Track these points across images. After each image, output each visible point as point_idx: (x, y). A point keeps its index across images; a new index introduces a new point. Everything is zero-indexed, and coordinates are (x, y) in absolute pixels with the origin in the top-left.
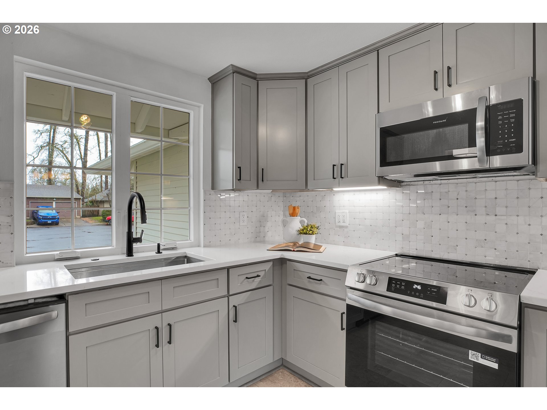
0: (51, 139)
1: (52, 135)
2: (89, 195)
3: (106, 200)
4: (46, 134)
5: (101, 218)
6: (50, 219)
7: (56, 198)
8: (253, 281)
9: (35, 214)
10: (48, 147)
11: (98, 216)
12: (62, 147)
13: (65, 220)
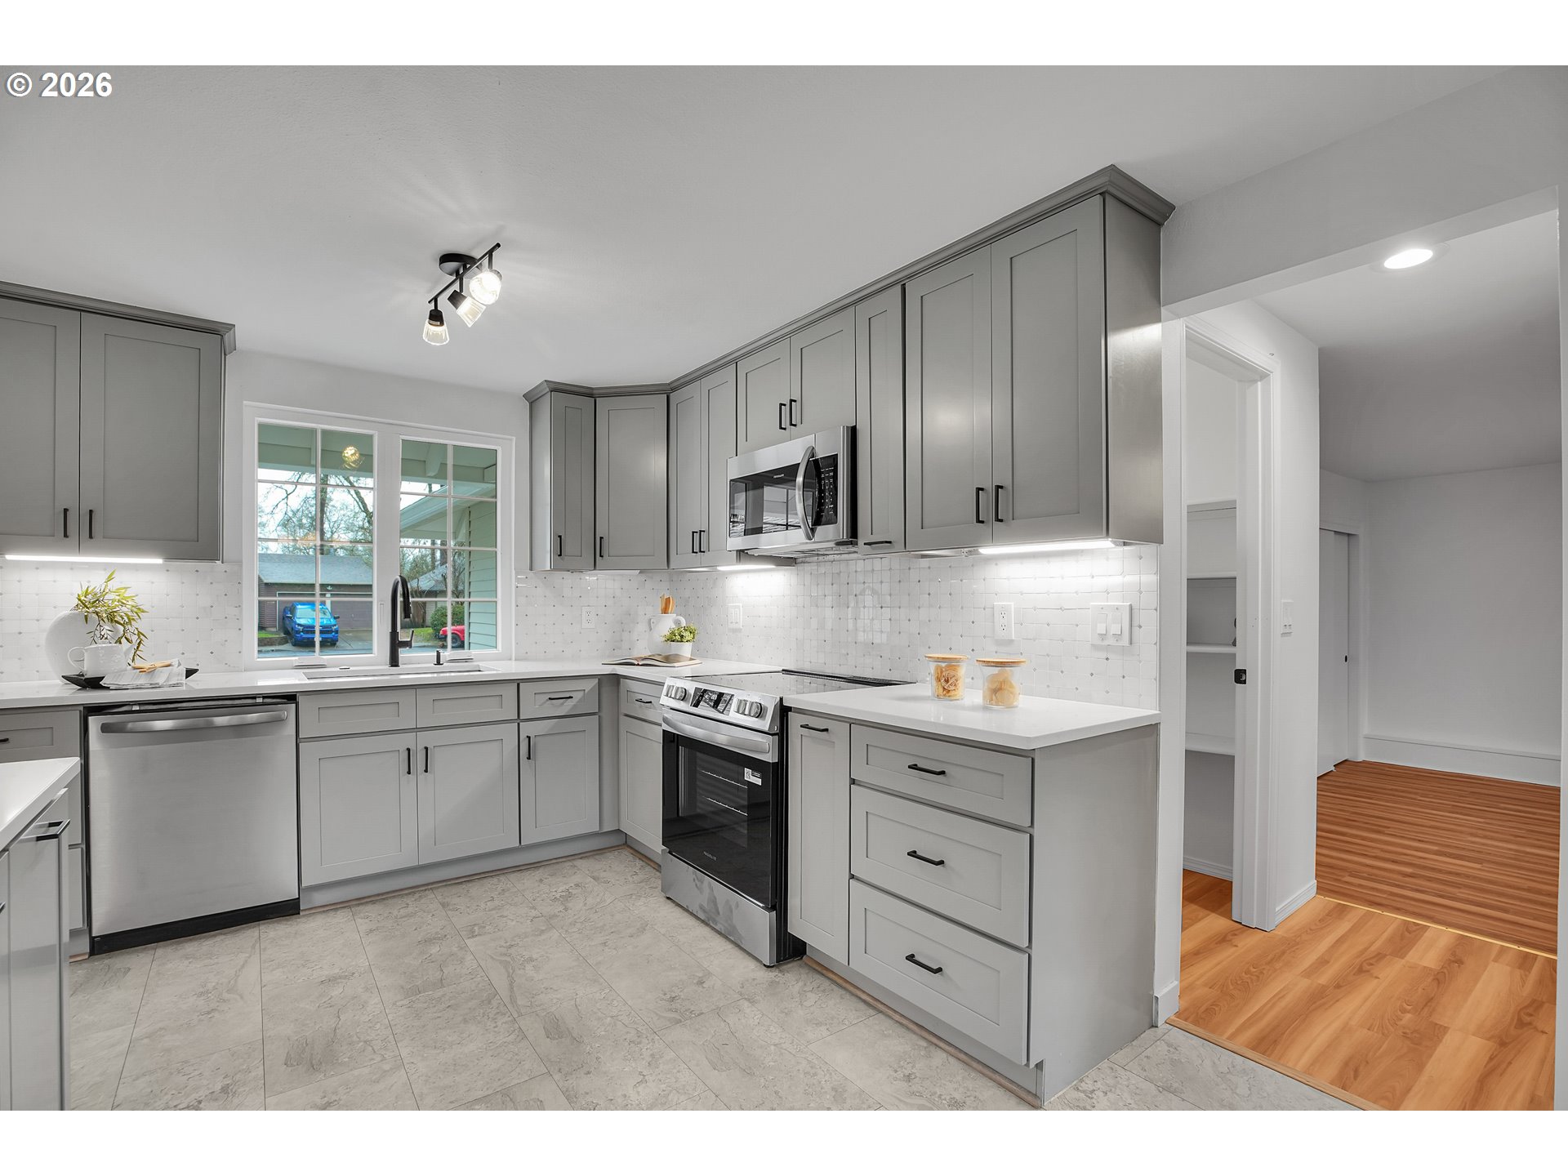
3: (441, 589)
5: (430, 630)
6: (318, 632)
7: (332, 585)
8: (562, 704)
9: (287, 622)
11: (423, 627)
13: (351, 634)
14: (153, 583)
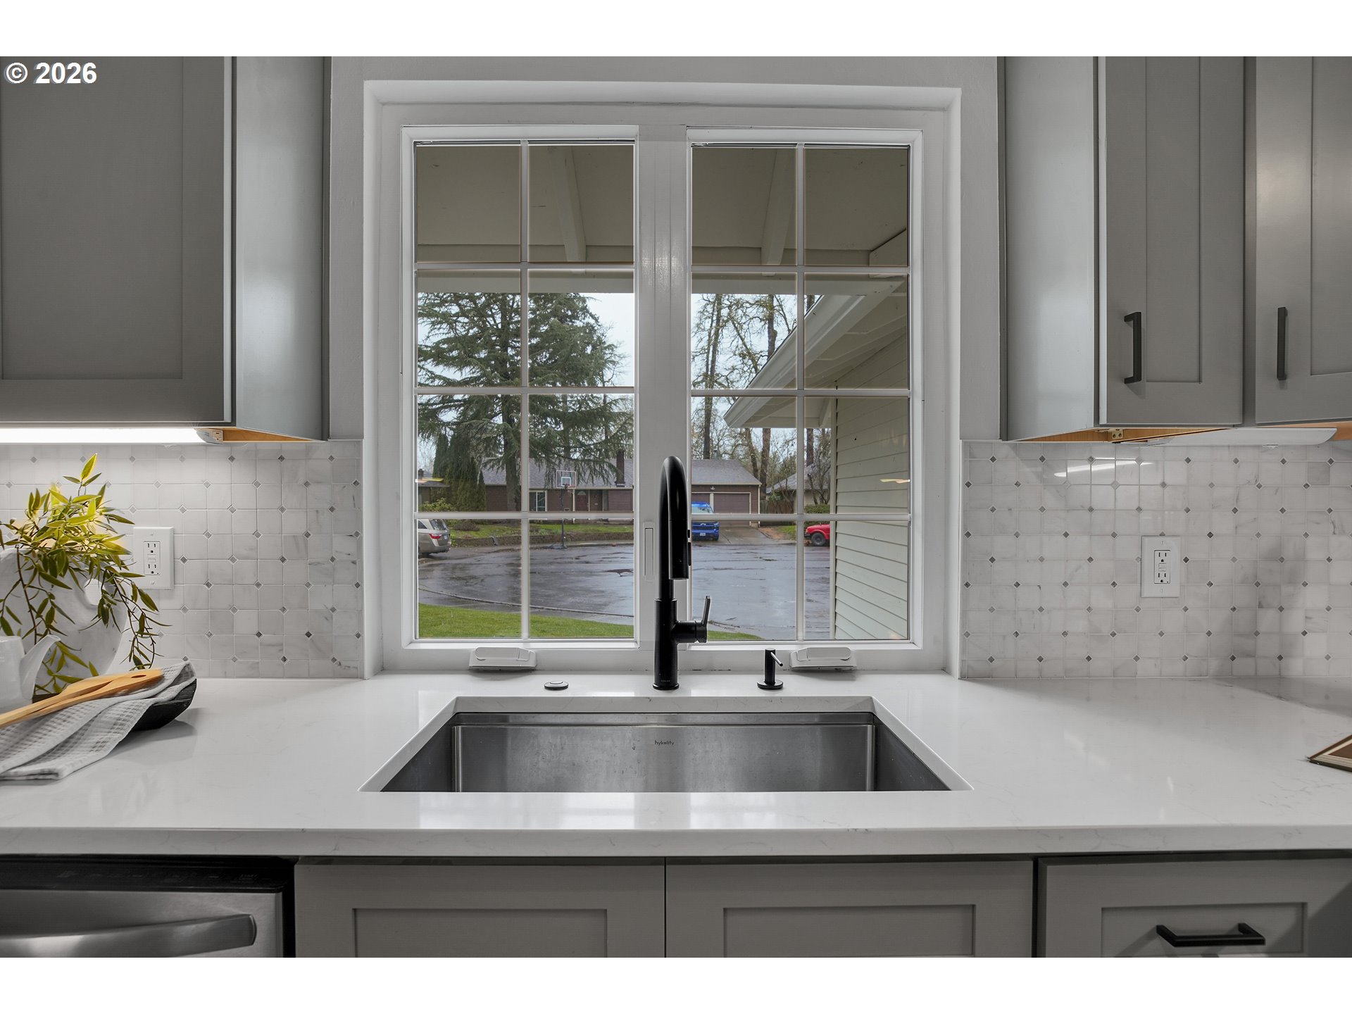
0: (710, 367)
1: (710, 359)
2: (775, 478)
4: (701, 359)
6: (703, 528)
7: (715, 486)
10: (704, 383)
12: (727, 379)
13: (729, 531)
14: (207, 485)
